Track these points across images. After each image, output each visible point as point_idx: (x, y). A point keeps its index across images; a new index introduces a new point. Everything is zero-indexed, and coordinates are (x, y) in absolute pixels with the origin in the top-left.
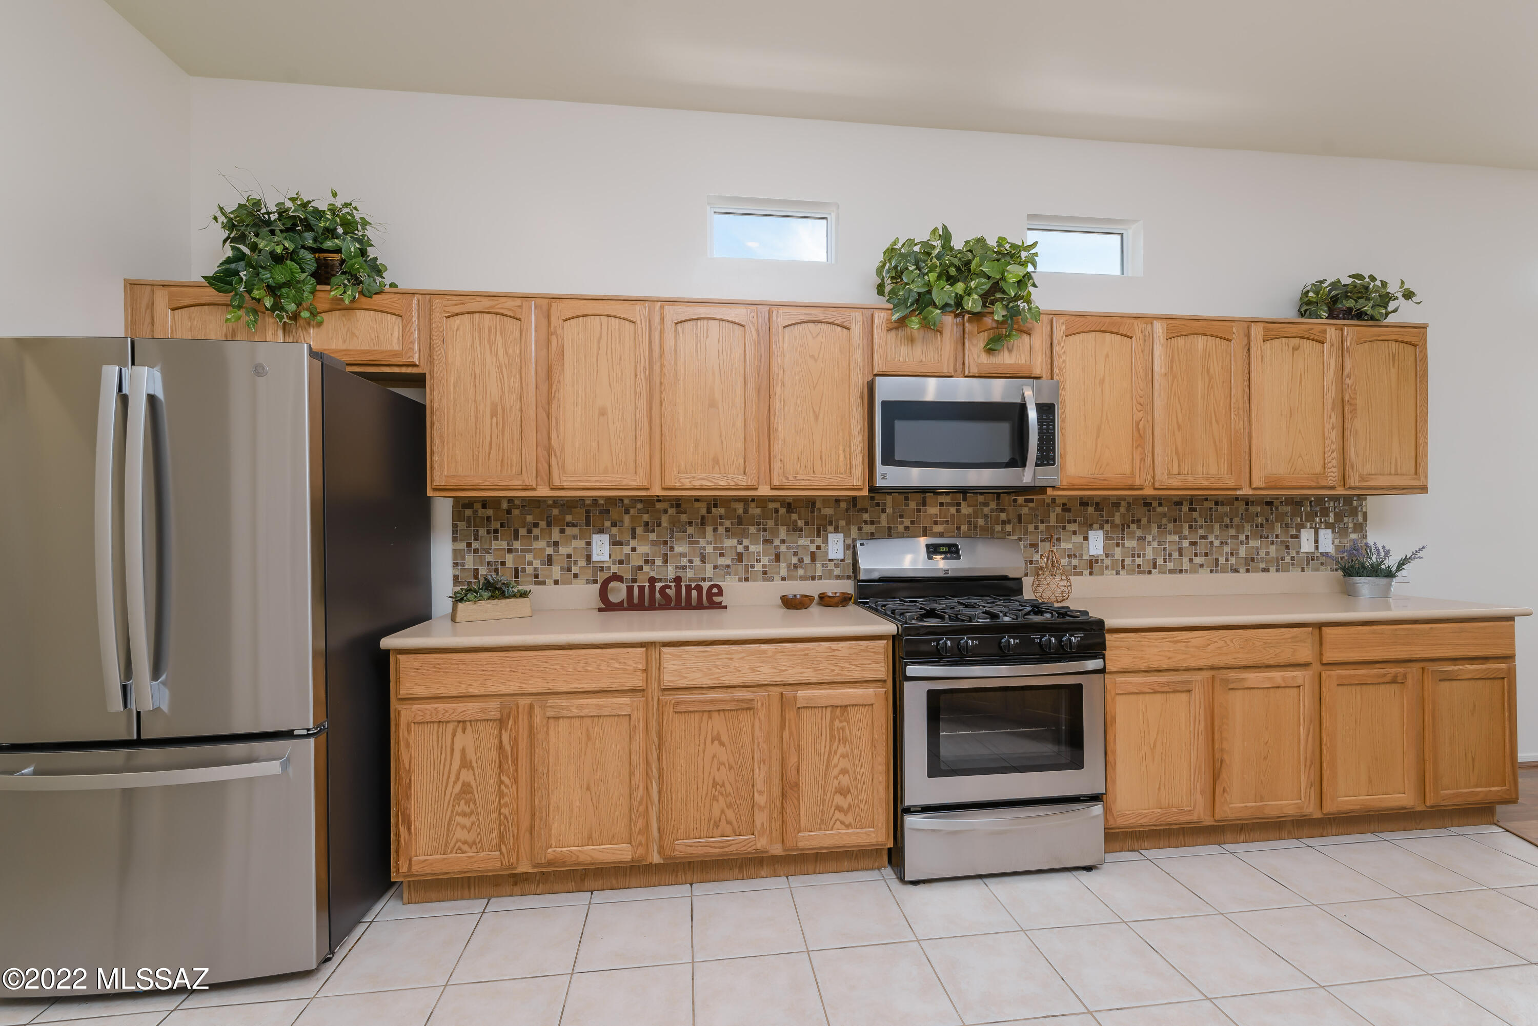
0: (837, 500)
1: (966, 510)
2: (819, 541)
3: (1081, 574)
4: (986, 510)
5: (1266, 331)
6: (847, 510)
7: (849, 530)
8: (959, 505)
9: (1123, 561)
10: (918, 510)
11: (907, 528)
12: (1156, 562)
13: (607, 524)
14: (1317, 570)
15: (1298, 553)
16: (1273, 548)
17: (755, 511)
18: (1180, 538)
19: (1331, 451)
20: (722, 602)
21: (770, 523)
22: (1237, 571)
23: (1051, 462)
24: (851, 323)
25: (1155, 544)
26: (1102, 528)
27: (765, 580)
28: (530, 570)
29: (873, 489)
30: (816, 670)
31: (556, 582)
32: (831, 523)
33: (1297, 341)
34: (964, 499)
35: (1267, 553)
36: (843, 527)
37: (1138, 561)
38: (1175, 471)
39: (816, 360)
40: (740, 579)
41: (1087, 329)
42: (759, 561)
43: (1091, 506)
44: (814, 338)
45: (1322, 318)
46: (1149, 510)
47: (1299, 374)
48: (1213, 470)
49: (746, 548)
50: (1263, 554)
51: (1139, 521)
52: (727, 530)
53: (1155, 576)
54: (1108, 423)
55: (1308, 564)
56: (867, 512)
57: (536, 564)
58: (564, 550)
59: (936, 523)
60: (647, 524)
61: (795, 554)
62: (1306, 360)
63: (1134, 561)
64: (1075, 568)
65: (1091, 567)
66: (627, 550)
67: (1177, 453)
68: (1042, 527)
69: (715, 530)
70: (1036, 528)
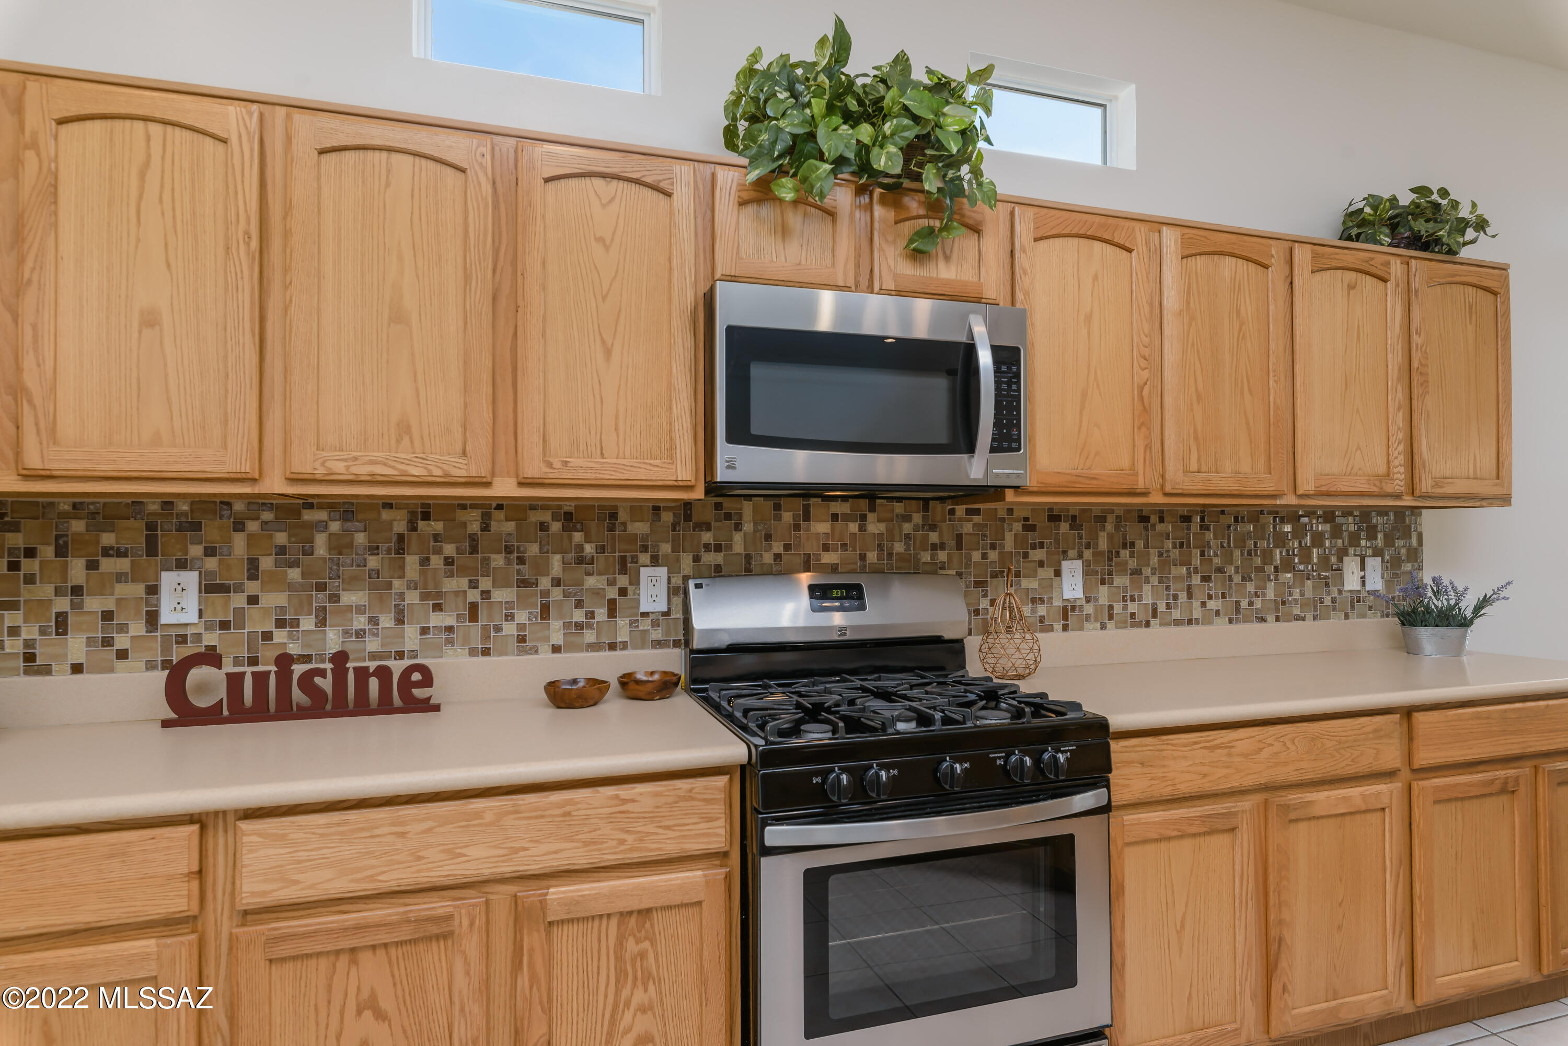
0: (657, 509)
1: (875, 527)
2: (623, 581)
3: (1050, 629)
4: (907, 527)
5: (1315, 257)
6: (674, 526)
7: (678, 560)
8: (863, 518)
9: (1111, 607)
10: (797, 527)
11: (778, 557)
12: (1156, 608)
13: (196, 551)
14: (1363, 616)
15: (1340, 592)
16: (1308, 586)
17: (504, 526)
18: (1189, 572)
19: (1397, 442)
20: (430, 697)
21: (533, 549)
22: (1263, 620)
23: (1014, 445)
24: (672, 184)
25: (1155, 580)
26: (1080, 556)
27: (522, 652)
29: (715, 489)
30: (586, 844)
31: (77, 669)
32: (645, 549)
33: (1352, 275)
34: (872, 509)
35: (1302, 594)
36: (666, 556)
37: (1132, 607)
38: (1194, 466)
39: (607, 248)
40: (473, 652)
41: (1066, 231)
42: (510, 617)
43: (1064, 522)
44: (604, 206)
45: (1382, 245)
46: (1146, 529)
47: (1356, 325)
48: (1245, 467)
49: (486, 594)
50: (1296, 592)
51: (1132, 545)
52: (449, 562)
53: (1156, 629)
54: (1098, 386)
55: (1353, 607)
56: (709, 529)
57: (29, 632)
58: (95, 604)
59: (826, 548)
60: (282, 550)
61: (579, 604)
62: (1364, 305)
63: (1125, 608)
64: (1041, 620)
65: (1065, 618)
66: (238, 600)
67: (1196, 438)
68: (993, 555)
69: (425, 562)
70: (985, 556)
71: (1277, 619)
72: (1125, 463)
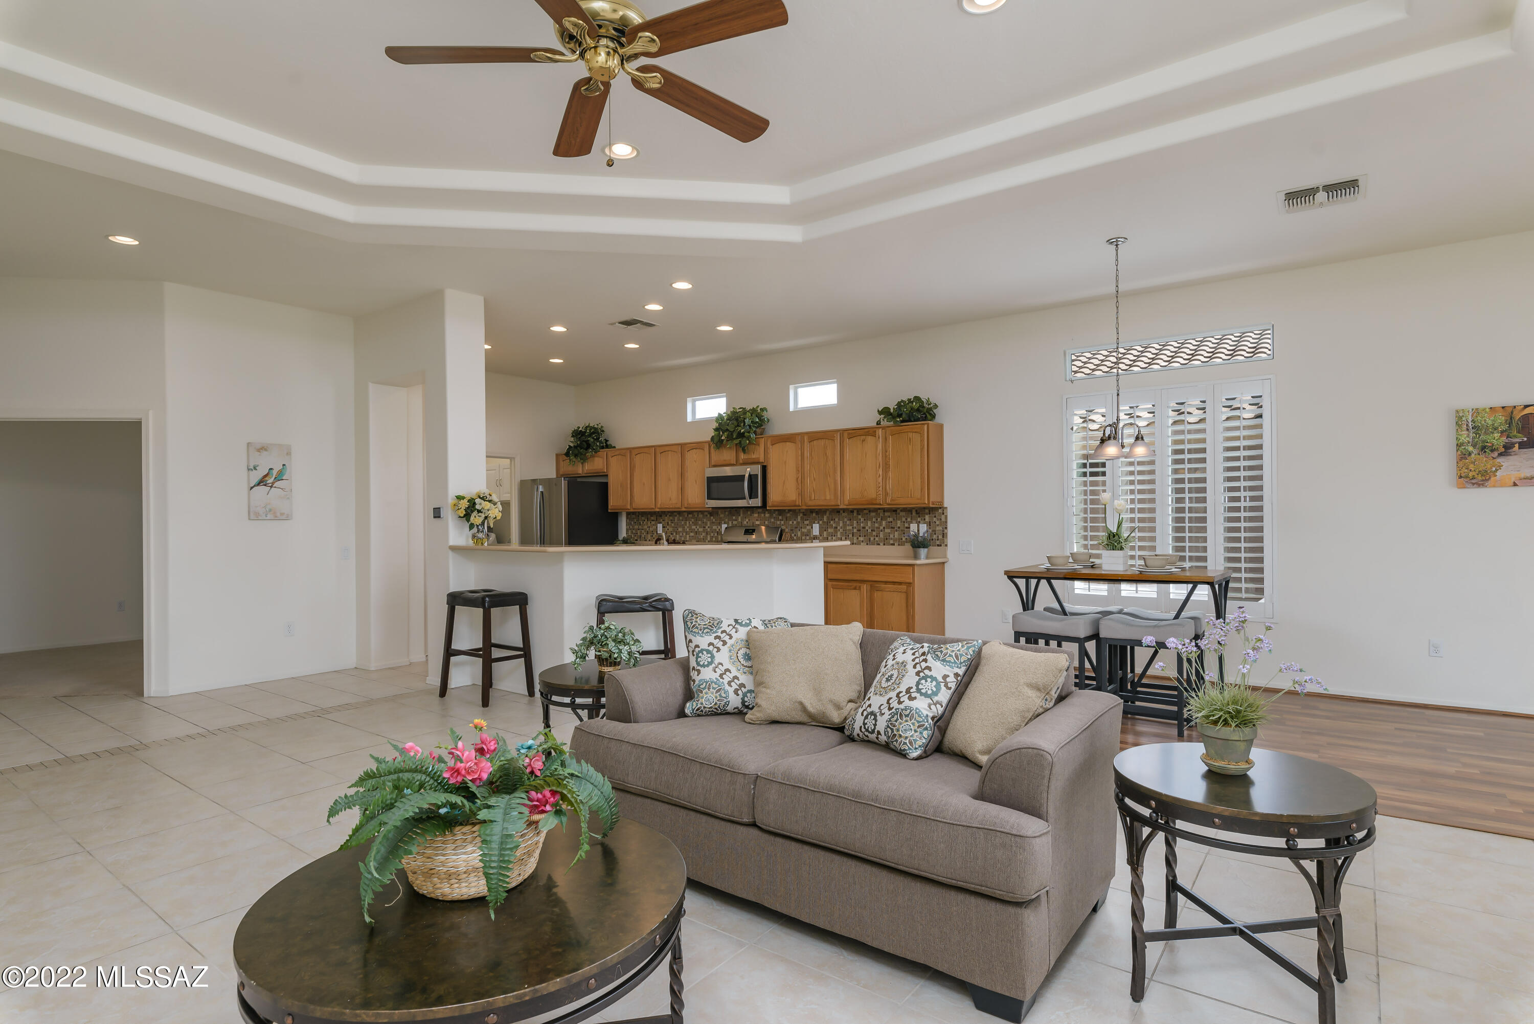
2: (719, 527)
5: (849, 434)
6: (728, 515)
8: (765, 513)
9: (828, 538)
10: (751, 515)
13: (661, 520)
16: (896, 533)
17: (701, 516)
21: (705, 520)
22: (879, 544)
24: (707, 448)
25: (841, 530)
26: (818, 523)
28: (643, 536)
31: (649, 540)
32: (723, 520)
33: (864, 437)
35: (894, 536)
36: (727, 522)
38: (813, 498)
39: (696, 462)
41: (779, 441)
44: (696, 453)
48: (828, 498)
49: (698, 529)
50: (892, 536)
51: (834, 520)
52: (693, 523)
56: (733, 516)
57: (645, 533)
58: (651, 529)
59: (757, 520)
60: (671, 520)
61: (712, 532)
63: (832, 538)
68: (795, 522)
69: (689, 523)
70: (793, 523)
71: (884, 544)
72: (794, 499)
